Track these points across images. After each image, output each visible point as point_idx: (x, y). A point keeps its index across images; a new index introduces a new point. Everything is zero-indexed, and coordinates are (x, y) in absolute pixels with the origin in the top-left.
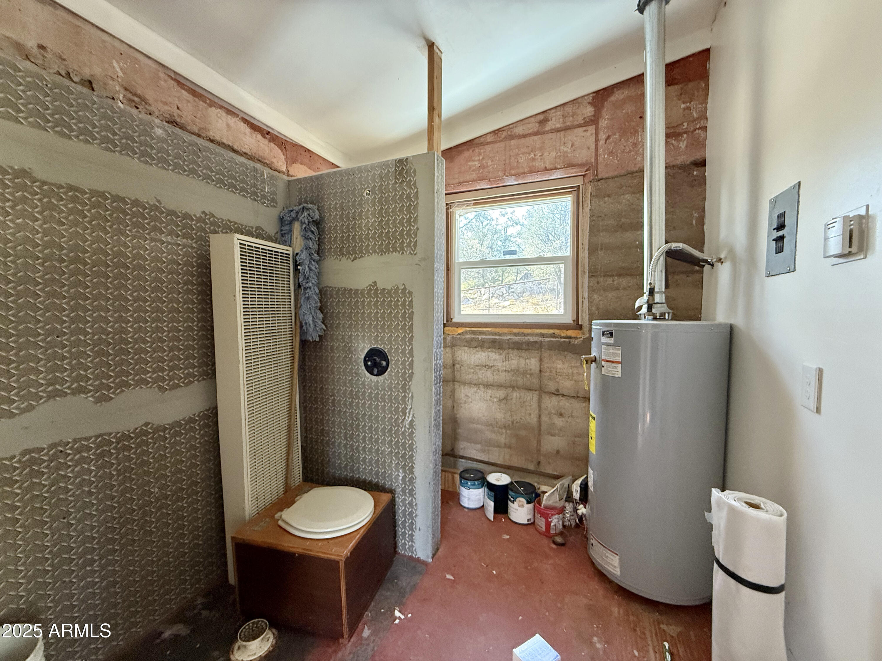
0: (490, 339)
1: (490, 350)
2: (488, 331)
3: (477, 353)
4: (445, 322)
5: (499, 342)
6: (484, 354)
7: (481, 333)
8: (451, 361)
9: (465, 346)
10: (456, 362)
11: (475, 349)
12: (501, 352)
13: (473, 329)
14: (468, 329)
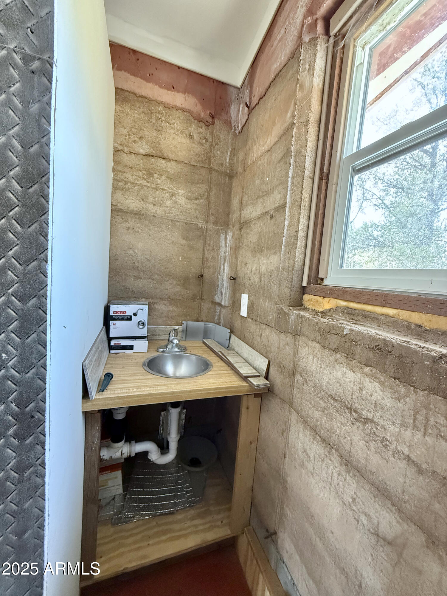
0: (372, 339)
1: (367, 370)
2: (387, 316)
3: (337, 366)
4: (305, 284)
5: (400, 357)
6: (350, 375)
7: (367, 317)
8: (291, 365)
9: (314, 340)
10: (299, 370)
11: (333, 357)
12: (403, 390)
13: (352, 305)
14: (343, 303)
